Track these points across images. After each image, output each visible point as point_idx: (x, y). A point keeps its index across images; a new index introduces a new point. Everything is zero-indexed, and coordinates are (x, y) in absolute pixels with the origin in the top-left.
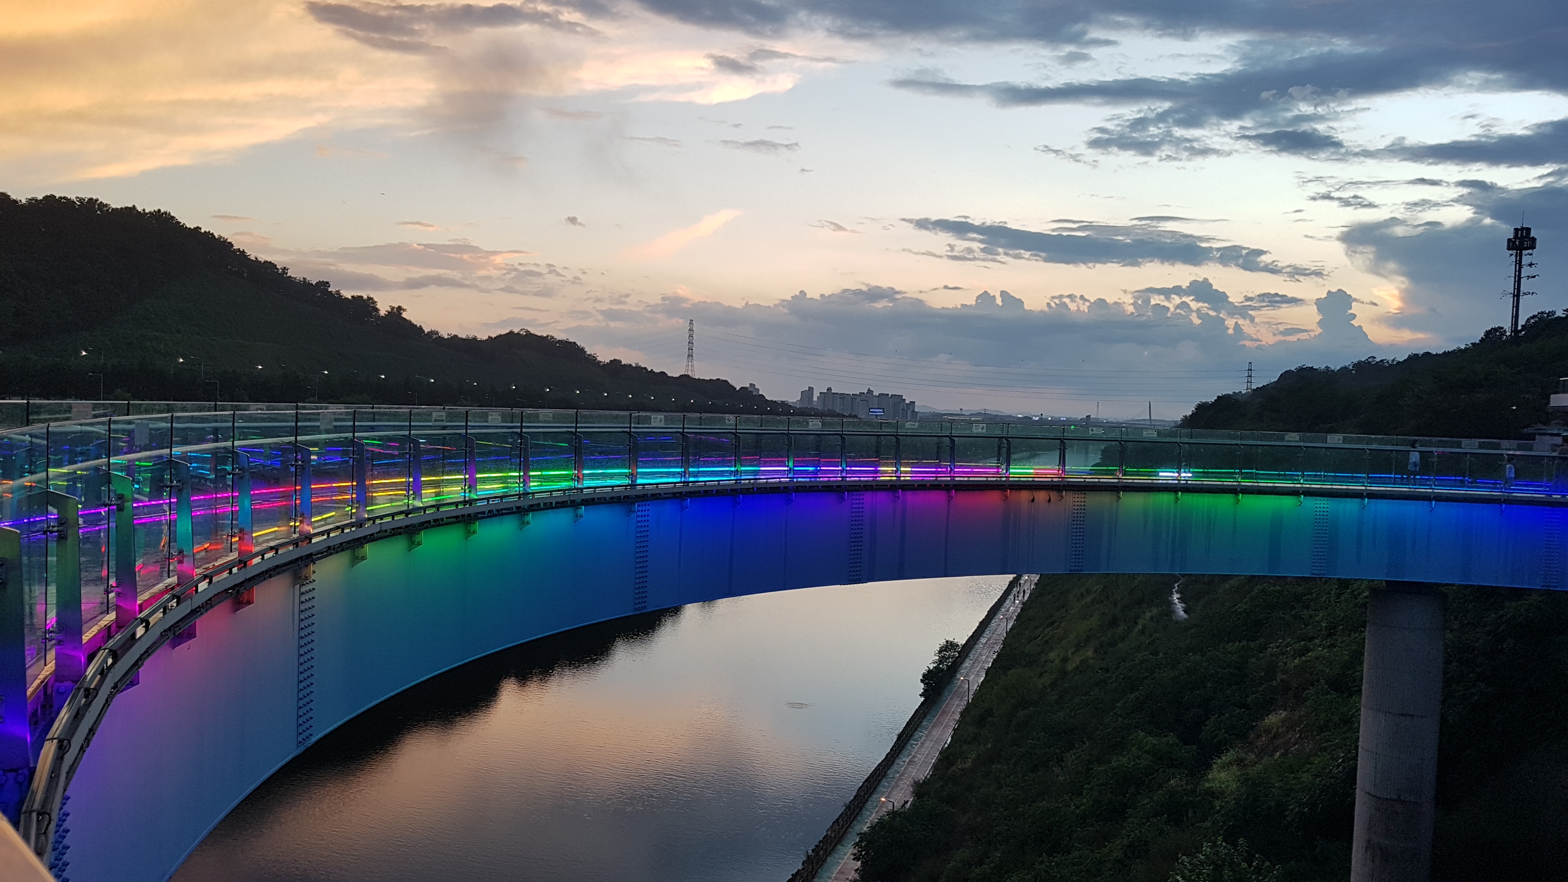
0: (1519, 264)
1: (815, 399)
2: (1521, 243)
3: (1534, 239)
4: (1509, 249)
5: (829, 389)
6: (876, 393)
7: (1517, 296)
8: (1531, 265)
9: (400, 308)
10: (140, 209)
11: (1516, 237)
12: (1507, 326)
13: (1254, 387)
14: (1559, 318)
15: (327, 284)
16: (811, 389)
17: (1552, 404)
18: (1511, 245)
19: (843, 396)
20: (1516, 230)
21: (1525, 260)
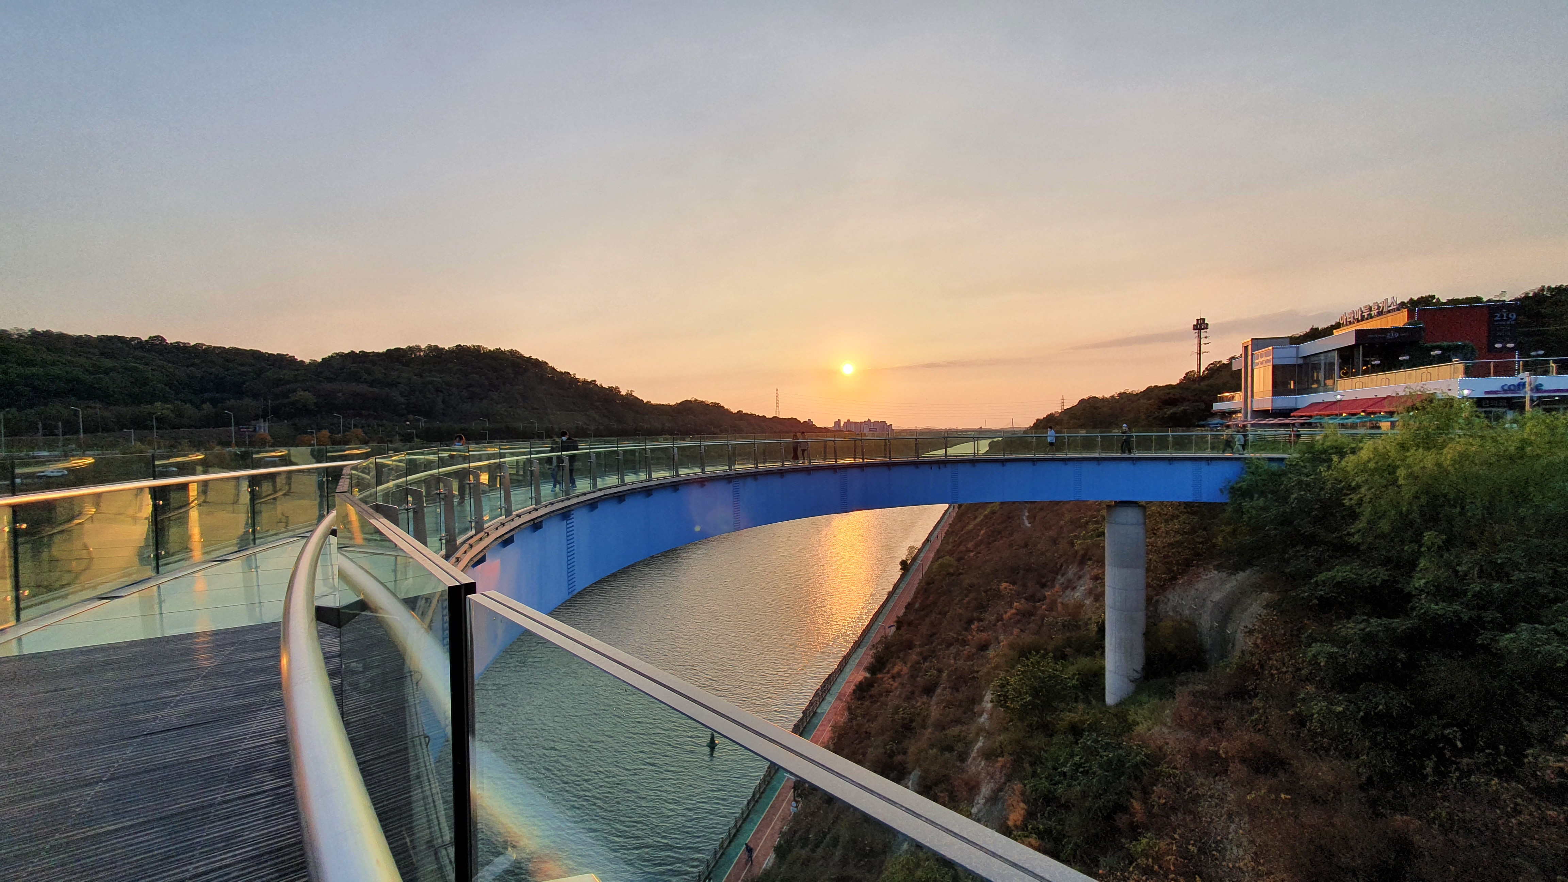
0: (1200, 337)
1: (842, 425)
2: (1200, 326)
3: (1207, 324)
4: (1194, 329)
5: (849, 420)
6: (872, 421)
7: (1199, 354)
8: (1206, 337)
9: (631, 391)
10: (503, 349)
11: (1197, 324)
12: (1196, 369)
13: (1065, 408)
14: (1224, 364)
15: (595, 381)
16: (839, 420)
17: (1214, 409)
18: (1195, 328)
19: (856, 423)
20: (1197, 320)
21: (1203, 335)
